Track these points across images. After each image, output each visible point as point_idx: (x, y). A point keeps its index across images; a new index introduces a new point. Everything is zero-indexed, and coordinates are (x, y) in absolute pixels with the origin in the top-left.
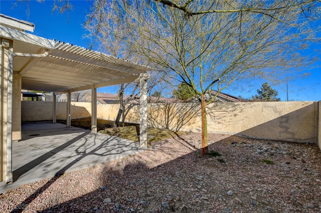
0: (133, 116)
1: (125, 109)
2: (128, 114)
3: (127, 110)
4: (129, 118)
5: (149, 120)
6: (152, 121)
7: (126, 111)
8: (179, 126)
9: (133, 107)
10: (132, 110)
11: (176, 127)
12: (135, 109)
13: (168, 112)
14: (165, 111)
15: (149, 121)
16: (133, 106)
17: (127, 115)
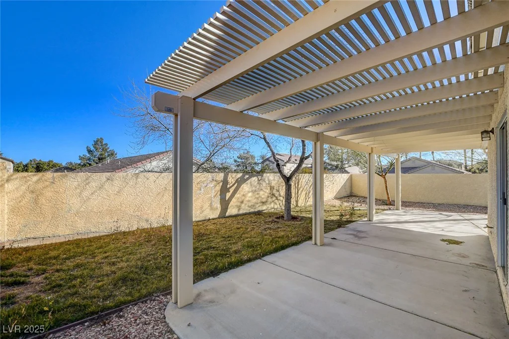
0: (247, 199)
1: (228, 186)
2: (237, 195)
3: (233, 188)
4: (239, 204)
5: (277, 199)
6: (280, 200)
7: (232, 190)
8: (307, 200)
9: (249, 181)
10: (245, 187)
11: (304, 203)
12: (251, 185)
13: (298, 185)
14: (295, 184)
15: (276, 201)
16: (248, 179)
17: (234, 200)
